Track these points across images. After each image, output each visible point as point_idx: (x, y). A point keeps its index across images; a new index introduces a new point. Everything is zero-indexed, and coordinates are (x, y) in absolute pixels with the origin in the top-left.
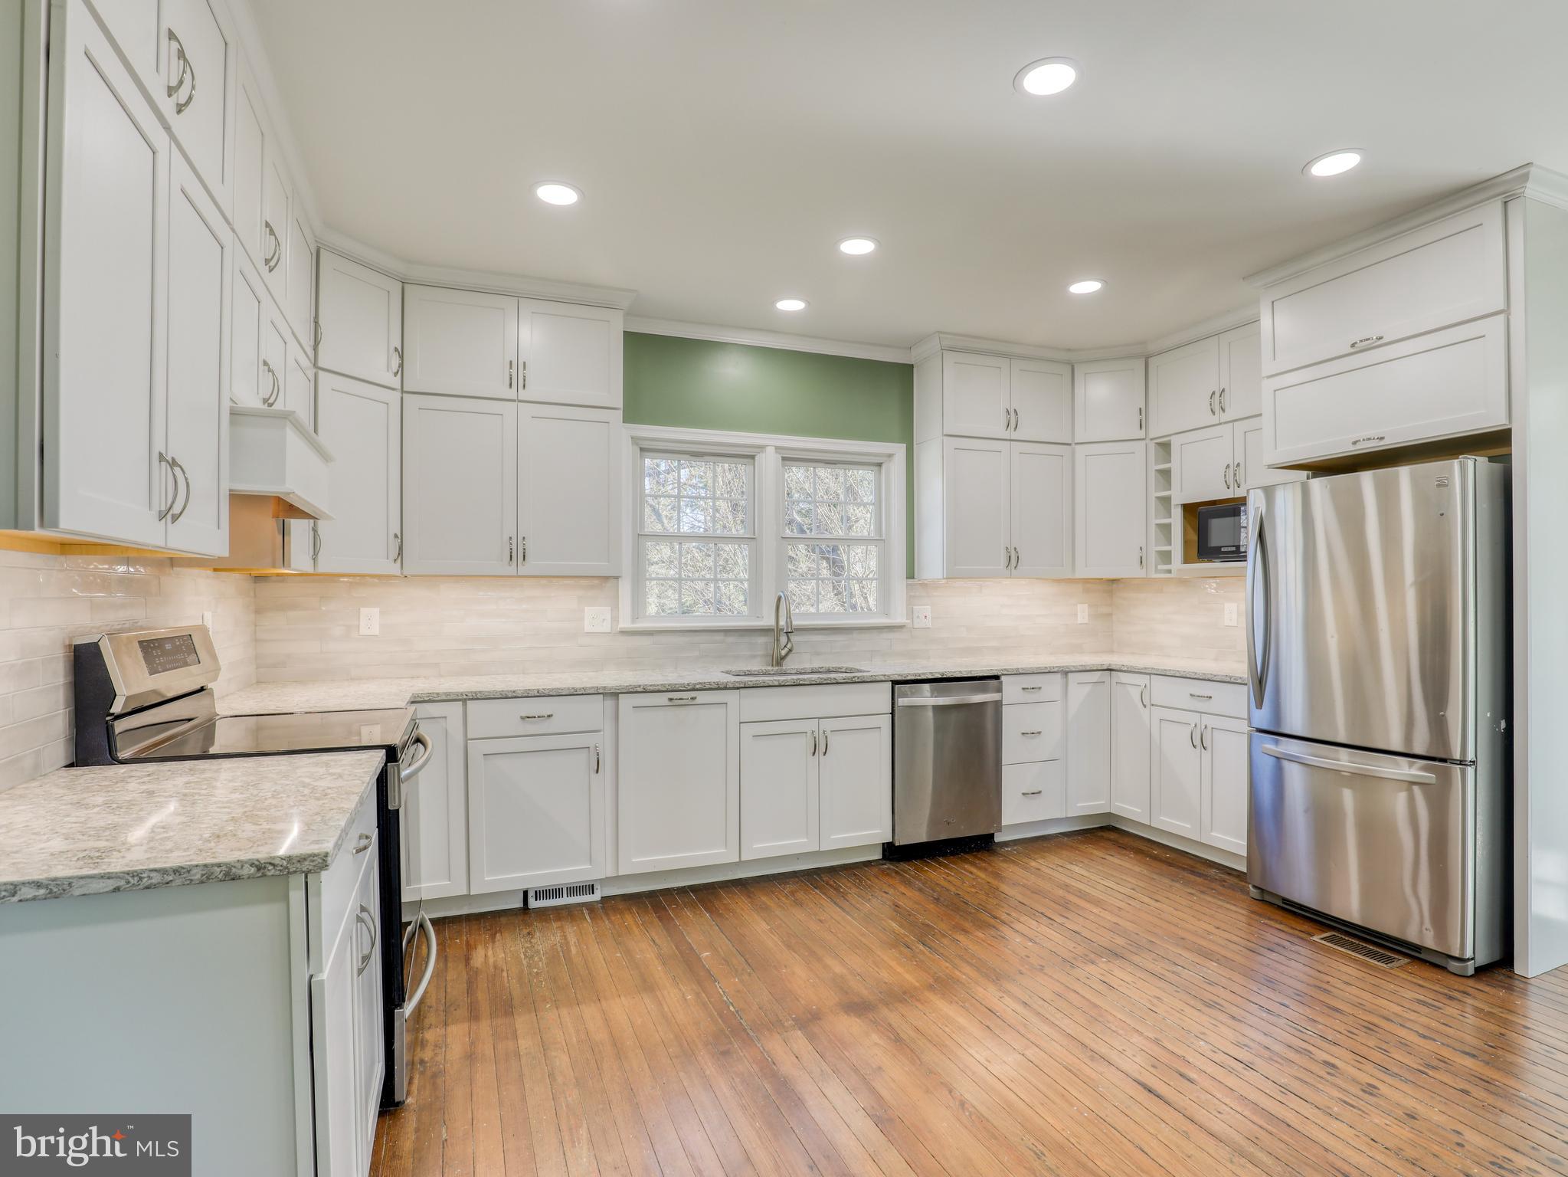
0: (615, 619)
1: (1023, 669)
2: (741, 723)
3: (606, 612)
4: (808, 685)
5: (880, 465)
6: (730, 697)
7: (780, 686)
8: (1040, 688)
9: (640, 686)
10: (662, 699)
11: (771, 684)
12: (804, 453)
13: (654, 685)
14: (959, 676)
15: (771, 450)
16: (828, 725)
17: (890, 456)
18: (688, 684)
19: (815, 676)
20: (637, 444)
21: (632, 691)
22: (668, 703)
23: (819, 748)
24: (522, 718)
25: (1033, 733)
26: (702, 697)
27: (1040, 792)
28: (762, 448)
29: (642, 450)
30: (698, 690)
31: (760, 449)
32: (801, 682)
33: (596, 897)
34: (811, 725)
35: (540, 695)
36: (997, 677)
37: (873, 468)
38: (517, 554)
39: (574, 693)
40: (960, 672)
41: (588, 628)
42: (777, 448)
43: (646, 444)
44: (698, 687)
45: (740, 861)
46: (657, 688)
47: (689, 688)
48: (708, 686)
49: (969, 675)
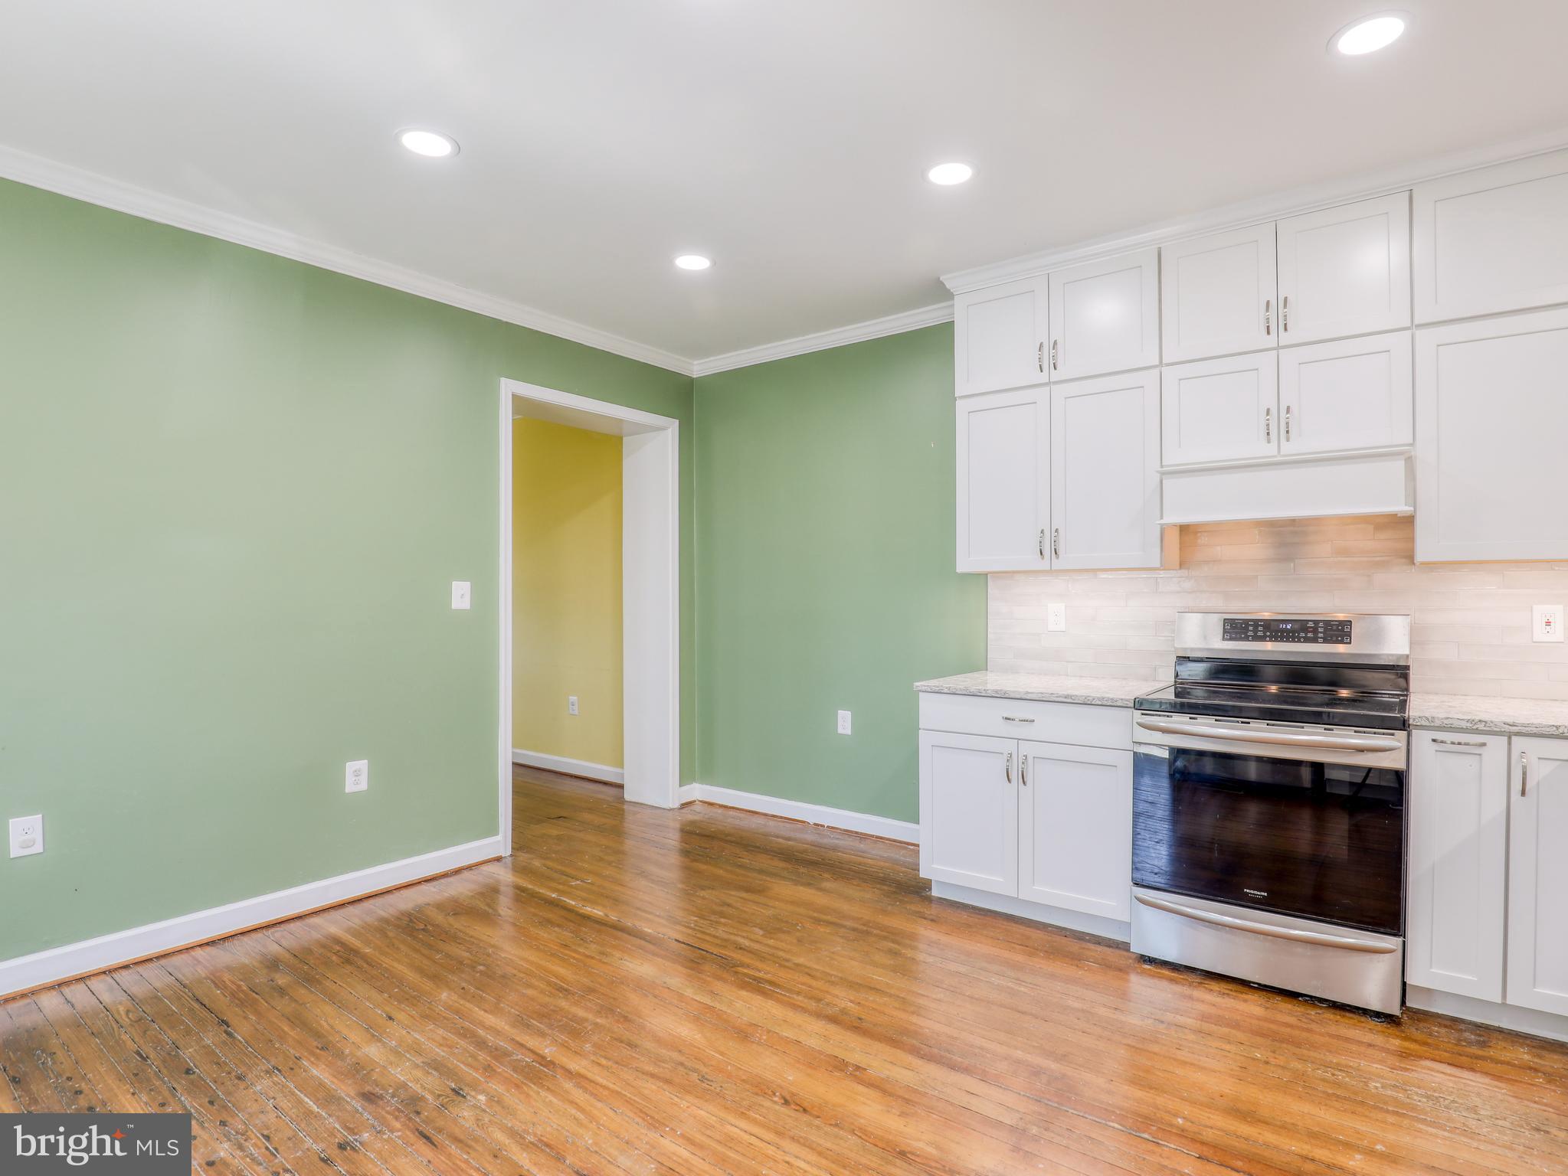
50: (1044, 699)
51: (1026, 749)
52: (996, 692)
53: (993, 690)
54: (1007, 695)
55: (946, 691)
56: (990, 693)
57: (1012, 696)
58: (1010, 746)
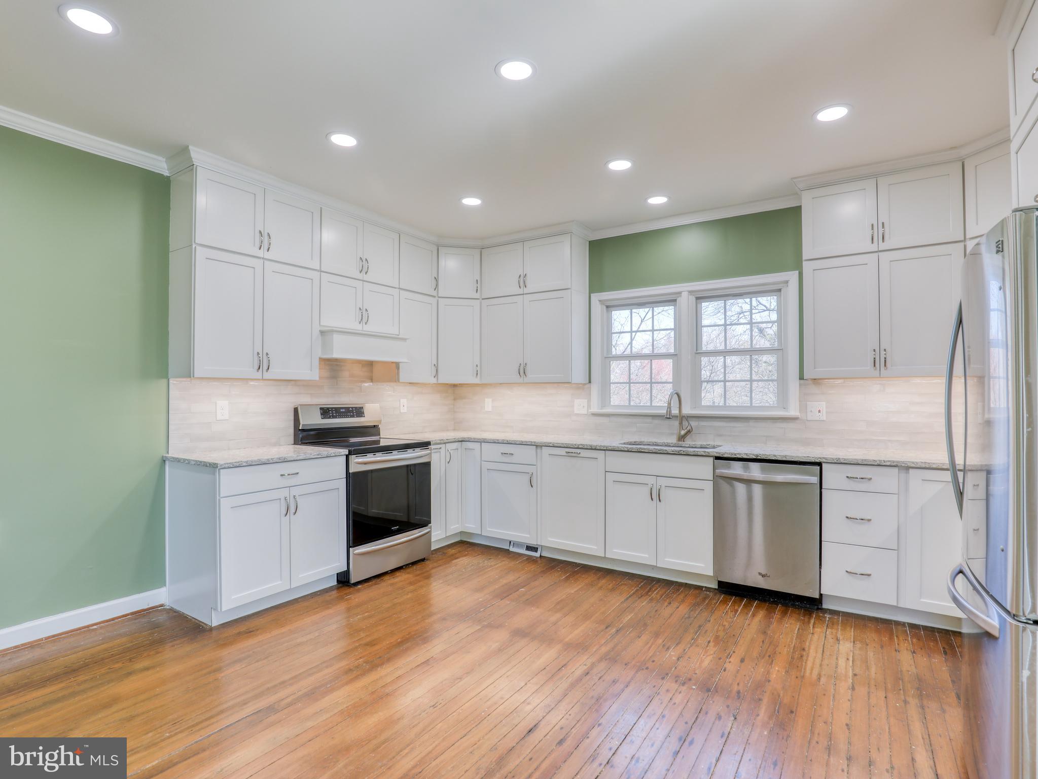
0: (589, 406)
1: (845, 460)
2: (606, 472)
3: (584, 402)
4: (647, 452)
5: (780, 290)
6: (600, 455)
7: (628, 451)
8: (870, 479)
9: (551, 443)
10: (563, 452)
11: (622, 449)
12: (711, 292)
13: (558, 443)
14: (773, 459)
15: (685, 295)
16: (663, 482)
17: (787, 282)
18: (575, 445)
19: (651, 447)
20: (604, 304)
21: (548, 445)
22: (565, 454)
23: (656, 496)
24: (502, 453)
25: (862, 519)
26: (584, 453)
27: (869, 575)
28: (680, 293)
29: (607, 307)
30: (580, 448)
31: (678, 295)
32: (642, 450)
33: (537, 554)
34: (651, 481)
35: (509, 443)
36: (819, 464)
37: (775, 293)
38: (523, 371)
39: (522, 444)
40: (775, 456)
41: (576, 412)
42: (691, 292)
43: (609, 304)
44: (580, 446)
45: (605, 557)
46: (559, 445)
47: (576, 447)
48: (586, 447)
49: (784, 459)
50: (307, 458)
51: (295, 491)
52: (280, 459)
53: (277, 458)
54: (286, 460)
55: (244, 464)
56: (275, 460)
57: (289, 459)
58: (284, 493)
